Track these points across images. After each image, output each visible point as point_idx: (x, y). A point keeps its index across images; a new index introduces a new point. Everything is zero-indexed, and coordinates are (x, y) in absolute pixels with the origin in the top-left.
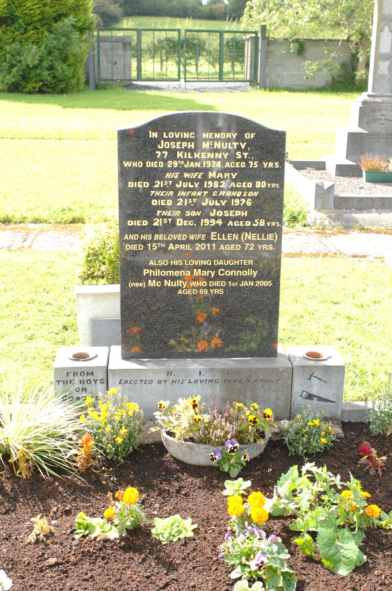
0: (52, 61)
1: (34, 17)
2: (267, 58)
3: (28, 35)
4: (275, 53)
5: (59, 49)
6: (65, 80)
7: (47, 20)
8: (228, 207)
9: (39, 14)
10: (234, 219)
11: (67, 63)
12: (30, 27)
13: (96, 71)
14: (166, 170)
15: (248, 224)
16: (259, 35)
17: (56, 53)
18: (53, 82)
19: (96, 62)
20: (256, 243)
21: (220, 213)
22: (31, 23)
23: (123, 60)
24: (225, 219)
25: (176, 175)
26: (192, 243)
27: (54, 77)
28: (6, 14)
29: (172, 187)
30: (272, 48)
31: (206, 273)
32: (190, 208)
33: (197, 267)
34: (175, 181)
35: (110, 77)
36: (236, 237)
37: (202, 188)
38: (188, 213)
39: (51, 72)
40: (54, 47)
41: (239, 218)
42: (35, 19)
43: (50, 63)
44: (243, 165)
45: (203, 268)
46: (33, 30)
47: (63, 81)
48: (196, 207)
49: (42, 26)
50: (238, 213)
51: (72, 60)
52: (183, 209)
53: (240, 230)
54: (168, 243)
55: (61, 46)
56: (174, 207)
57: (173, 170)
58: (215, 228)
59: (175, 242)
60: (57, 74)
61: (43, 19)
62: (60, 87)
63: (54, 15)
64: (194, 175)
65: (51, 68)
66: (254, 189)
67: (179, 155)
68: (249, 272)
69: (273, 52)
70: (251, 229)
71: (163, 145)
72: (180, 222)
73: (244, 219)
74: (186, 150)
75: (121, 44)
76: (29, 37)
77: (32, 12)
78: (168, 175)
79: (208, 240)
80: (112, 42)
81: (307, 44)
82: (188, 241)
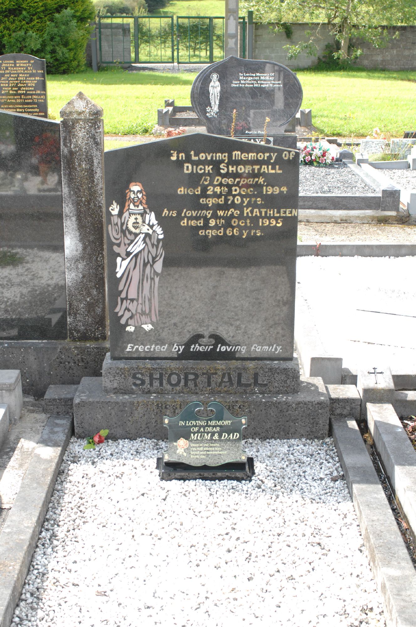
0: (54, 46)
1: (38, 8)
2: (256, 41)
3: (33, 23)
4: (264, 36)
5: (60, 36)
6: (67, 62)
7: (50, 10)
8: (27, 86)
9: (42, 6)
10: (29, 91)
11: (68, 47)
12: (35, 17)
13: (98, 56)
14: (5, 74)
15: (34, 92)
16: (247, 20)
17: (58, 39)
18: (56, 64)
19: (98, 47)
20: (37, 99)
21: (24, 89)
22: (36, 14)
23: (122, 44)
24: (26, 91)
25: (8, 76)
26: (16, 99)
27: (57, 60)
28: (14, 6)
29: (8, 80)
30: (260, 32)
31: (21, 110)
32: (13, 87)
33: (18, 108)
34: (8, 78)
35: (111, 60)
36: (30, 97)
37: (17, 80)
38: (13, 89)
39: (54, 55)
40: (55, 34)
41: (31, 90)
42: (38, 10)
43: (52, 48)
44: (31, 72)
45: (20, 108)
46: (37, 19)
47: (64, 63)
48: (16, 86)
49: (45, 16)
50: (30, 89)
51: (72, 45)
52: (12, 87)
53: (32, 95)
54: (7, 99)
55: (62, 34)
56: (8, 87)
57: (7, 74)
58: (23, 94)
59: (10, 99)
60: (58, 57)
61: (46, 10)
62: (62, 68)
63: (55, 6)
64: (14, 76)
65: (53, 52)
66: (35, 80)
67: (9, 68)
68: (36, 110)
69: (262, 35)
70: (35, 94)
71: (3, 65)
72: (11, 92)
73: (33, 91)
74: (11, 67)
75: (121, 30)
76: (34, 25)
77: (36, 4)
78: (6, 76)
79: (21, 98)
80: (112, 28)
81: (293, 28)
82: (14, 99)
